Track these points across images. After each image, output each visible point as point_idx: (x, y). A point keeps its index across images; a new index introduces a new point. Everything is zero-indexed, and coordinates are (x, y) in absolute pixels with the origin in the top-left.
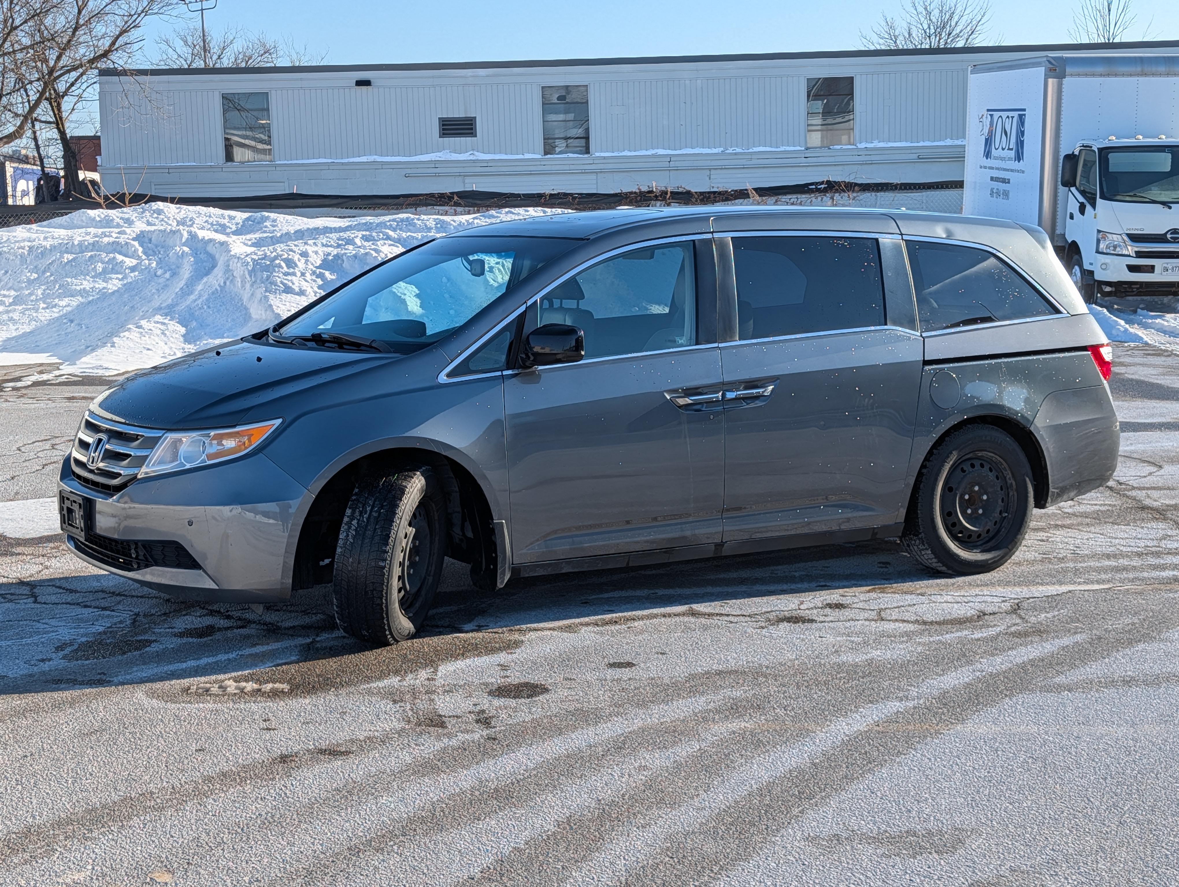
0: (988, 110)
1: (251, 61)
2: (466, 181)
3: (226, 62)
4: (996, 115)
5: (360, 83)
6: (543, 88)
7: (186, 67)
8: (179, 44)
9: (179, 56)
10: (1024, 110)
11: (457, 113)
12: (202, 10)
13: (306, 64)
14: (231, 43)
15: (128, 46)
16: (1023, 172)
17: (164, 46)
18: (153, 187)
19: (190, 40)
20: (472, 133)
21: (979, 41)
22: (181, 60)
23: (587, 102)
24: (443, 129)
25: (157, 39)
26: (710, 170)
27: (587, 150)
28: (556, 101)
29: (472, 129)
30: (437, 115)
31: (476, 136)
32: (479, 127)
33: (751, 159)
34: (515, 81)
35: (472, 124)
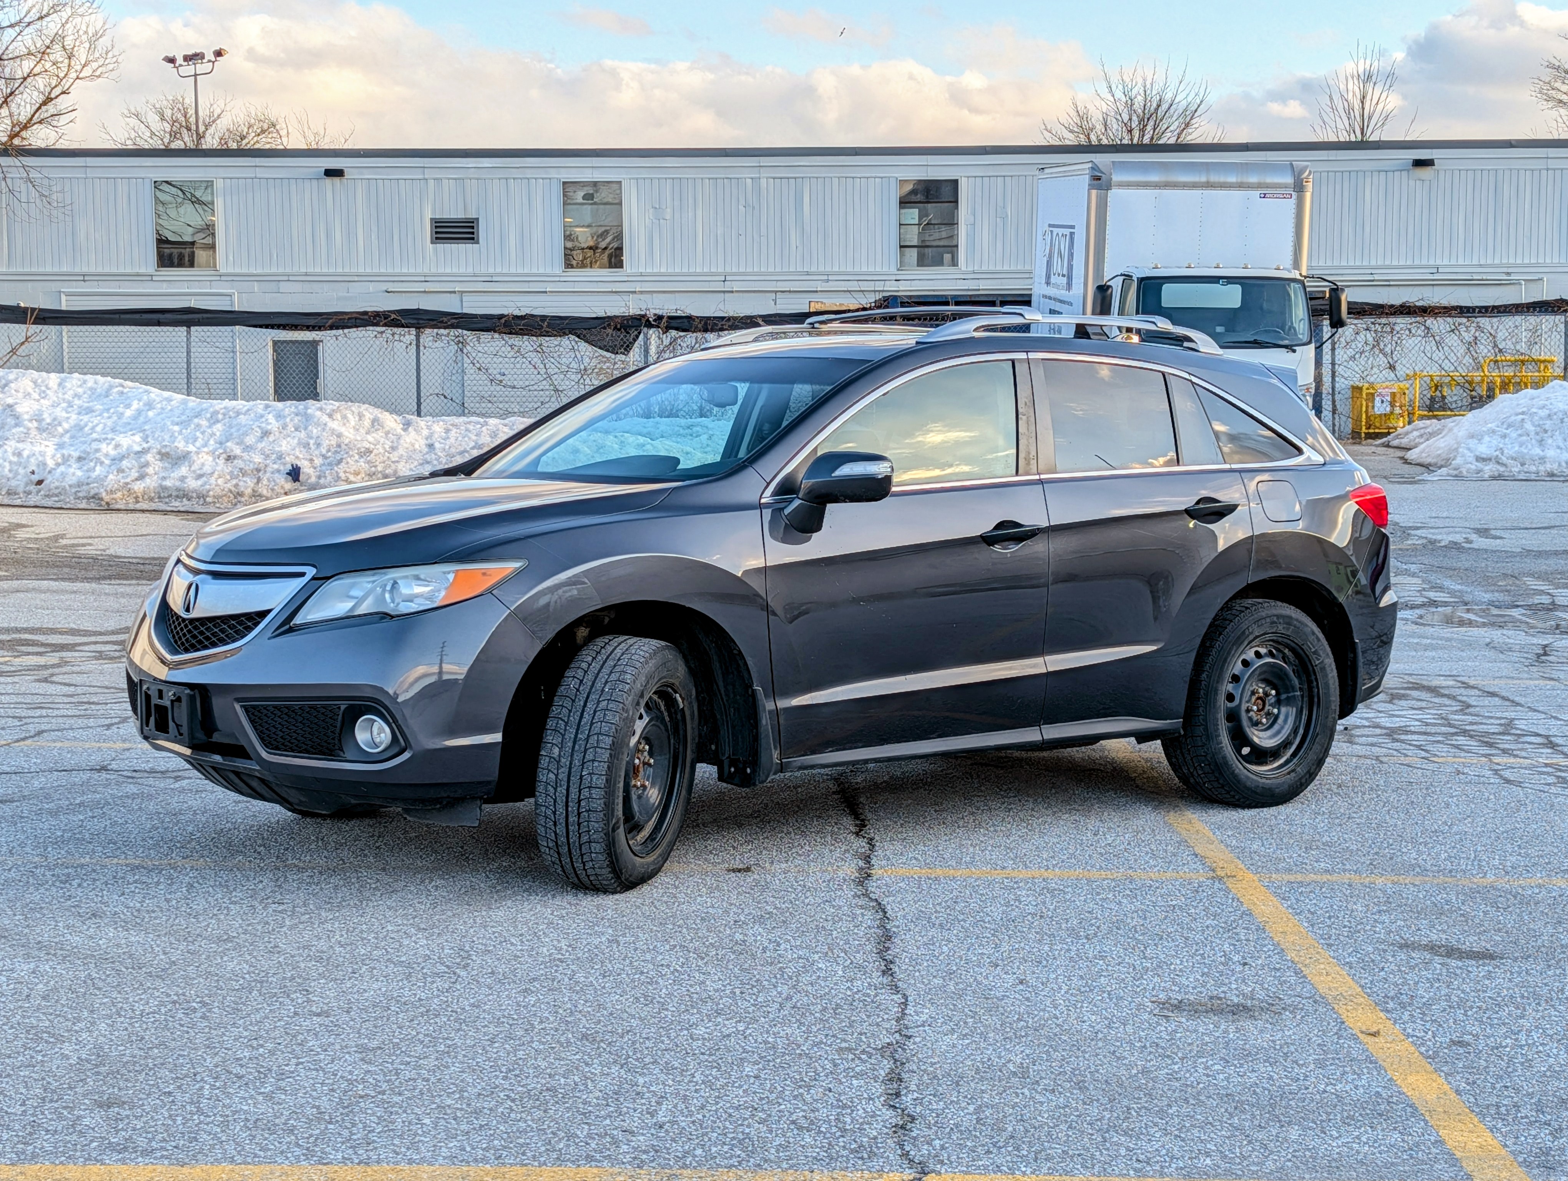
0: (1050, 226)
1: (244, 142)
2: (464, 299)
3: (211, 142)
4: (1056, 230)
5: (330, 173)
6: (564, 183)
7: (162, 147)
8: (153, 120)
9: (152, 133)
10: (1073, 227)
11: (454, 212)
12: (196, 75)
13: (326, 147)
14: (219, 116)
15: (56, 118)
16: (1071, 304)
17: (133, 121)
18: (63, 298)
19: (168, 113)
20: (473, 239)
21: (1193, 136)
22: (155, 138)
23: (620, 204)
24: (437, 233)
25: (126, 112)
26: (776, 292)
27: (619, 265)
28: (581, 201)
29: (473, 233)
30: (428, 215)
31: (478, 243)
32: (482, 231)
33: (828, 281)
34: (529, 174)
35: (473, 227)
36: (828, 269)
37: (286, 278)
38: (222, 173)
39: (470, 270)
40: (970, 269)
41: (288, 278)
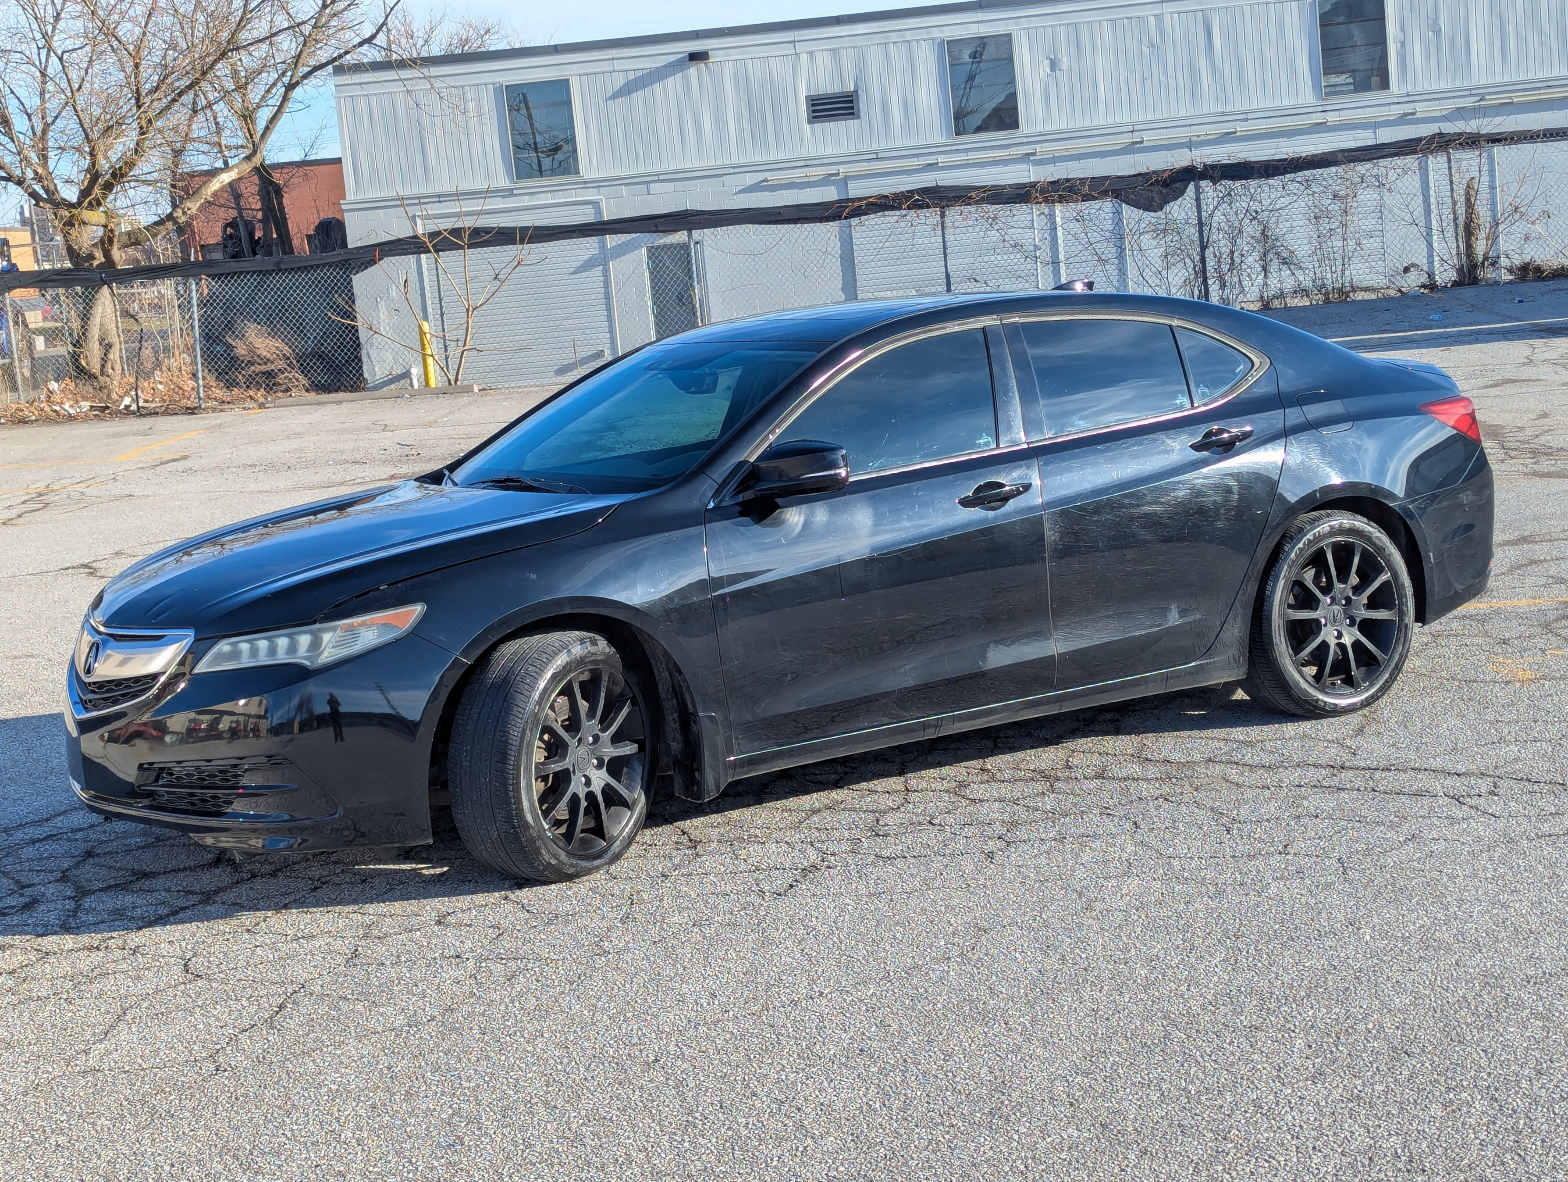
5: (694, 57)
6: (948, 42)
11: (829, 87)
20: (853, 114)
23: (1012, 59)
24: (813, 111)
27: (1014, 125)
28: (968, 60)
29: (852, 108)
30: (803, 94)
31: (859, 117)
32: (863, 106)
33: (1247, 120)
34: (909, 36)
35: (851, 101)
36: (1246, 107)
37: (656, 178)
38: (577, 69)
39: (852, 149)
40: (1403, 91)
41: (659, 178)
